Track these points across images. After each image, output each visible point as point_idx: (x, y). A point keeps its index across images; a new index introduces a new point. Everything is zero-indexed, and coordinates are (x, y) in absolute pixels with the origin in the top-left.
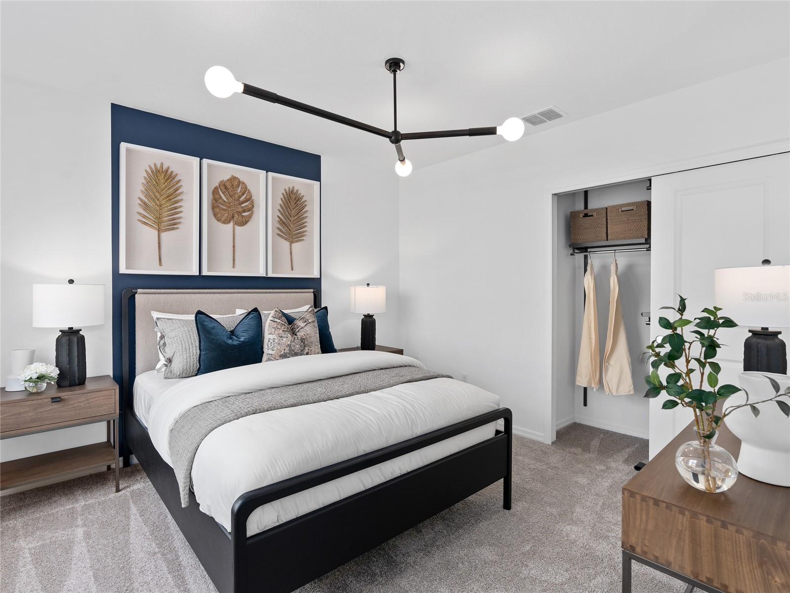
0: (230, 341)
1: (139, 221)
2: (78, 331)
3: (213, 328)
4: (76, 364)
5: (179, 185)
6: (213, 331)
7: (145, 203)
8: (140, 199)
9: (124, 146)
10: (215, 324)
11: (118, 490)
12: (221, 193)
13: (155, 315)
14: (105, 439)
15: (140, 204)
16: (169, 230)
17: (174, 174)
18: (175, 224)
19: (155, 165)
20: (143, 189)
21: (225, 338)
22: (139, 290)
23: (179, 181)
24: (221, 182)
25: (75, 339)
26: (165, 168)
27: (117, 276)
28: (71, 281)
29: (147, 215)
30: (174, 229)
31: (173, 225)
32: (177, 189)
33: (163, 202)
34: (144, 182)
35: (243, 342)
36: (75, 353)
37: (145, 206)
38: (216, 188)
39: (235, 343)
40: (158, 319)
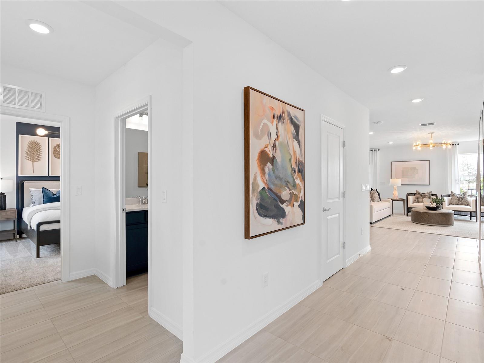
0: (53, 196)
1: (26, 159)
2: (4, 194)
3: (48, 192)
4: (3, 203)
5: (40, 146)
6: (47, 193)
7: (28, 153)
8: (26, 152)
9: (20, 136)
10: (49, 191)
11: (16, 241)
12: (57, 148)
13: (30, 189)
14: (13, 229)
15: (26, 154)
16: (37, 161)
17: (39, 143)
18: (39, 159)
19: (32, 141)
20: (27, 149)
21: (51, 195)
22: (25, 181)
23: (41, 145)
24: (57, 145)
25: (3, 196)
26: (35, 141)
27: (18, 177)
28: (2, 179)
29: (28, 157)
30: (38, 161)
31: (38, 160)
32: (40, 148)
33: (35, 152)
34: (27, 146)
35: (57, 196)
36: (3, 200)
37: (28, 154)
38: (55, 147)
39: (55, 197)
40: (31, 190)
